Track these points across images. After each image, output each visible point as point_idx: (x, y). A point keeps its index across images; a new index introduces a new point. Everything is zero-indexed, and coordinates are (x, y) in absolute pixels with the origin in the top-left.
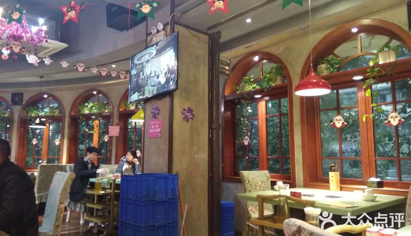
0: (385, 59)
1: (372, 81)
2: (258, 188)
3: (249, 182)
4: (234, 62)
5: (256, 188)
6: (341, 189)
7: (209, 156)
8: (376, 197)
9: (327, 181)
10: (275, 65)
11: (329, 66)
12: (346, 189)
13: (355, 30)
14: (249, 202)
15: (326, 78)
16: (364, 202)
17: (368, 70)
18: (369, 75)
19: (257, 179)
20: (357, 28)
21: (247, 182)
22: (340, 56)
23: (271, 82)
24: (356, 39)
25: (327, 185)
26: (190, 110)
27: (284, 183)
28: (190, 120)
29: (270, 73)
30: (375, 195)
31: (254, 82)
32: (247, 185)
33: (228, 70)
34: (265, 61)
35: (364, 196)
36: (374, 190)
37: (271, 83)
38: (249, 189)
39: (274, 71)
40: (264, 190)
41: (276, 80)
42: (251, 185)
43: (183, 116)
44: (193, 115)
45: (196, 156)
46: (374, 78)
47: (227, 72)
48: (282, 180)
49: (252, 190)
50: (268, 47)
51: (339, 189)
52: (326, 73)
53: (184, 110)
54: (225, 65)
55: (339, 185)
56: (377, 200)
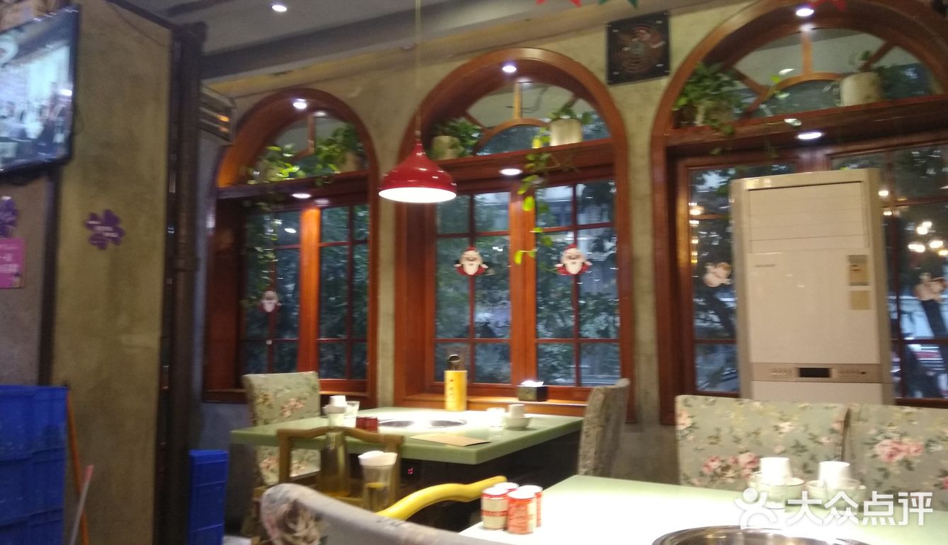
0: (561, 137)
1: (537, 181)
2: (288, 413)
3: (266, 400)
4: (243, 106)
5: (282, 415)
6: (469, 406)
7: (163, 339)
8: (529, 419)
9: (440, 390)
10: (341, 125)
11: (456, 140)
12: (477, 406)
13: (509, 69)
14: (263, 447)
15: (447, 166)
16: (508, 432)
17: (530, 157)
18: (531, 168)
19: (288, 391)
20: (515, 66)
21: (260, 400)
22: (480, 121)
23: (331, 163)
24: (511, 91)
25: (438, 398)
26: (110, 219)
27: (349, 398)
28: (111, 246)
29: (329, 143)
30: (528, 416)
31: (293, 161)
32: (261, 409)
33: (225, 124)
34: (321, 114)
35: (507, 420)
36: (526, 405)
37: (332, 166)
38: (265, 417)
39: (340, 138)
40: (302, 418)
41: (344, 161)
42: (272, 408)
43: (89, 233)
44: (121, 232)
45: (124, 339)
46: (540, 174)
47: (224, 130)
48: (344, 391)
49: (272, 419)
50: (327, 80)
51: (464, 406)
52: (449, 155)
53: (94, 217)
54: (218, 112)
55: (465, 398)
56: (531, 425)
